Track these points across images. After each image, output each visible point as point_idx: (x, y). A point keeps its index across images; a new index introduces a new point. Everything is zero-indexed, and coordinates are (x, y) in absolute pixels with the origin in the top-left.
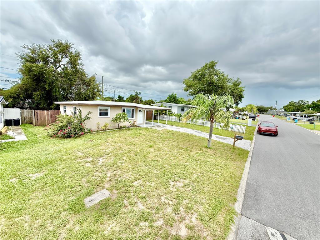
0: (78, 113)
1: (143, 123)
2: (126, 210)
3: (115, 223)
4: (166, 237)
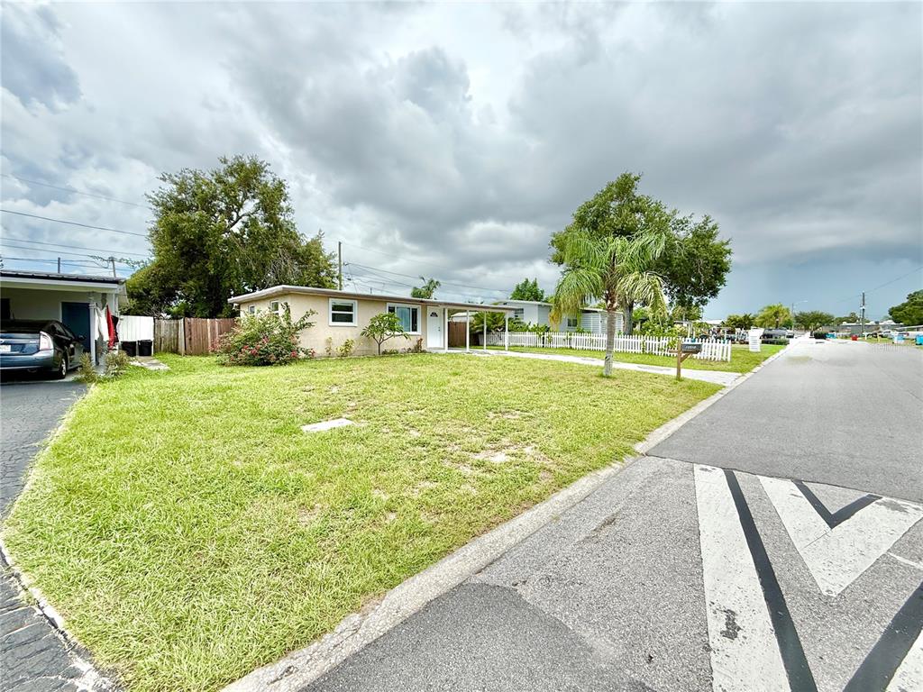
1: (442, 346)
2: (386, 436)
3: (362, 445)
4: (462, 459)
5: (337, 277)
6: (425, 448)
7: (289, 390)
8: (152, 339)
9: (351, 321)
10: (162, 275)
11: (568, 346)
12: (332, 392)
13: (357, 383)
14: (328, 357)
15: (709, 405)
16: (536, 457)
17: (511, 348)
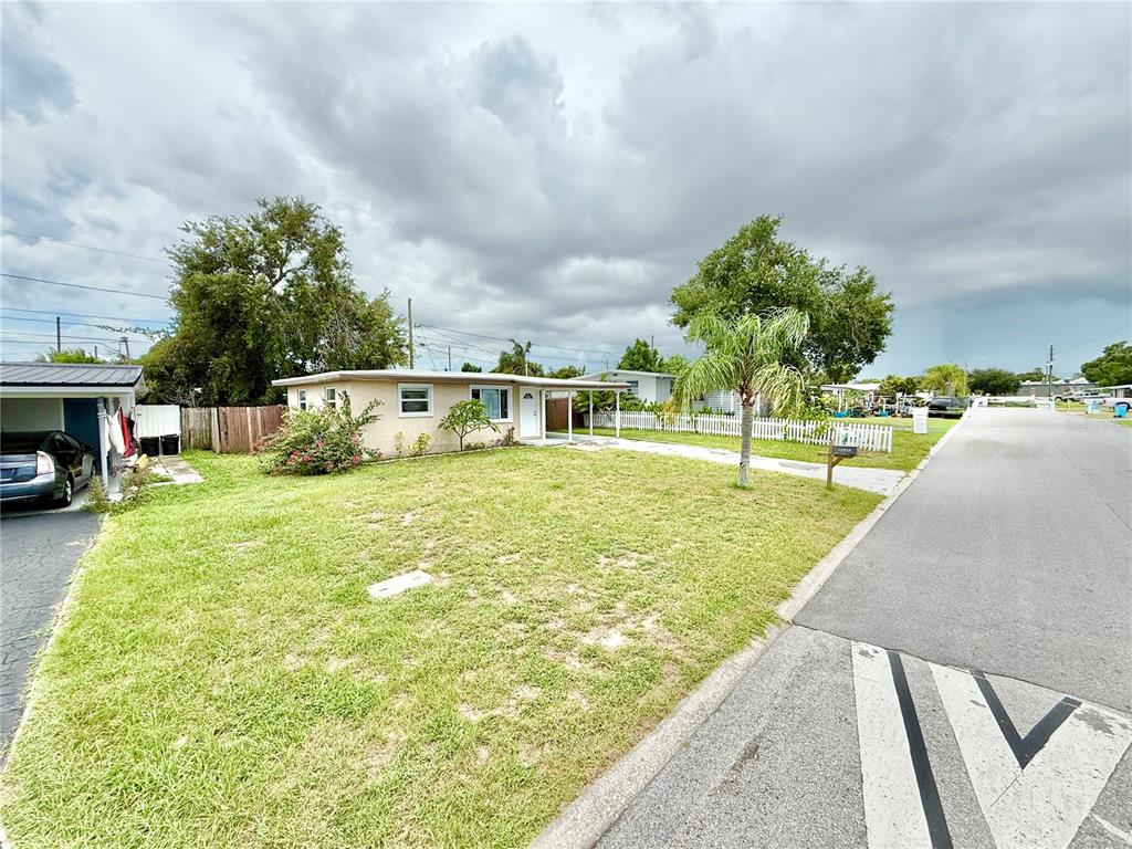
0: (339, 402)
1: (538, 435)
2: (473, 604)
3: (444, 622)
4: (568, 646)
5: (407, 346)
6: (522, 626)
7: (352, 522)
8: (178, 433)
9: (426, 410)
10: (189, 349)
11: (694, 430)
12: (404, 524)
13: (436, 505)
14: (398, 457)
15: (868, 530)
16: (658, 636)
17: (624, 432)
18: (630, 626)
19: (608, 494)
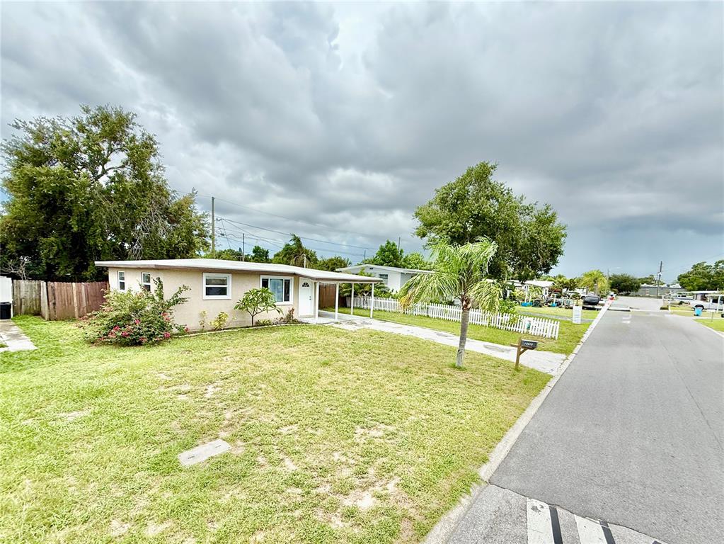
0: (154, 287)
1: (312, 314)
2: (261, 471)
3: (239, 489)
4: (333, 507)
5: (210, 237)
6: (299, 491)
7: (165, 394)
8: (10, 300)
9: (225, 294)
10: (19, 228)
11: (426, 315)
12: (207, 396)
13: (232, 378)
14: (202, 331)
15: (540, 404)
16: (398, 498)
17: (376, 313)
18: (378, 489)
19: (364, 371)
